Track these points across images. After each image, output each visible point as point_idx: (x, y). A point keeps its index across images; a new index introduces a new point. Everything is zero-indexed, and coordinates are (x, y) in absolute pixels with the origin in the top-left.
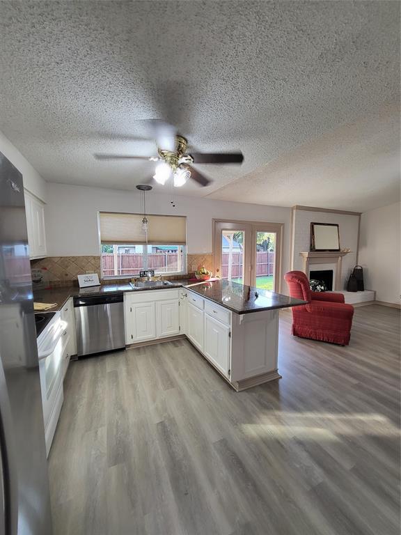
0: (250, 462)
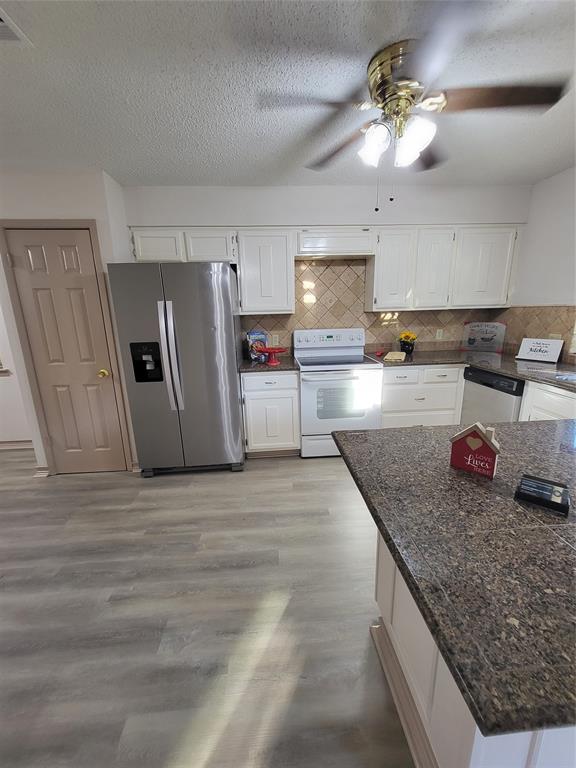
0: (236, 578)
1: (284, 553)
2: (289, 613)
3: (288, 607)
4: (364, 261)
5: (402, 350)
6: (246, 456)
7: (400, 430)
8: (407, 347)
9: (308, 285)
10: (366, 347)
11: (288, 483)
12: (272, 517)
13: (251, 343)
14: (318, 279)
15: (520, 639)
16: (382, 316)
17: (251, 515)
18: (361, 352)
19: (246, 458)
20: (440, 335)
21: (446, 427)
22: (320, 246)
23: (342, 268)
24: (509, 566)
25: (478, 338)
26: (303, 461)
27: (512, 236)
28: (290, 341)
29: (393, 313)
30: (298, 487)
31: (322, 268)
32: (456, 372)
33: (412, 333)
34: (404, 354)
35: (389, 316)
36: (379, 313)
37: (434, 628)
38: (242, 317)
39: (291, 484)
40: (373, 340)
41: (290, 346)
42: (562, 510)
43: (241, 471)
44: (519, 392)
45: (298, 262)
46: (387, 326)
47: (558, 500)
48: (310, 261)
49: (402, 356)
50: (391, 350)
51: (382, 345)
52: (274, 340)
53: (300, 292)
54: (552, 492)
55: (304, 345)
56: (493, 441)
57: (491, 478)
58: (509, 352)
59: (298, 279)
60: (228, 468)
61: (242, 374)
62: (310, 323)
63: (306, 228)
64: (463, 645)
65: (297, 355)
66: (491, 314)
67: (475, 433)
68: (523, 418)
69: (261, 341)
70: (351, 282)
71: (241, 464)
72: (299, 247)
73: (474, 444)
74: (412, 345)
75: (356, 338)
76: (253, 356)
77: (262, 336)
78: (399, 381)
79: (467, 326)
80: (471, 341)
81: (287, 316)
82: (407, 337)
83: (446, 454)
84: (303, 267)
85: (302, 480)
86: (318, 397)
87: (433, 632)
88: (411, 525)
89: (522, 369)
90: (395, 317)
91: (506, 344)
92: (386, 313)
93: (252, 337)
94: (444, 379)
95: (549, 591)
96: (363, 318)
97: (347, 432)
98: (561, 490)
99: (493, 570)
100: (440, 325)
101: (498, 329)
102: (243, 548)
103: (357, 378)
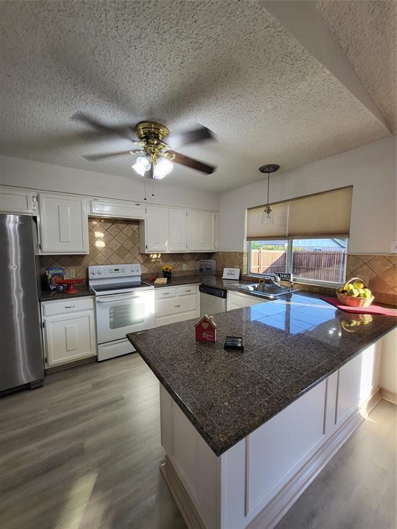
1: (89, 442)
2: (97, 488)
3: (95, 484)
4: (138, 222)
5: (165, 277)
6: (46, 373)
7: (168, 326)
8: (167, 274)
9: (99, 234)
10: (142, 276)
11: (88, 385)
12: (74, 418)
13: (50, 276)
14: (106, 231)
15: (229, 410)
16: (151, 256)
17: (54, 422)
18: (139, 279)
19: (45, 375)
20: (185, 267)
21: (193, 320)
22: (106, 209)
23: (123, 226)
24: (223, 381)
25: (204, 268)
26: (99, 364)
27: (213, 217)
28: (85, 274)
29: (158, 254)
30: (96, 386)
31: (109, 225)
32: (194, 288)
33: (169, 266)
34: (166, 279)
35: (155, 256)
36: (149, 254)
37: (194, 422)
38: (41, 257)
39: (91, 385)
40: (146, 271)
41: (85, 277)
42: (241, 349)
43: (41, 387)
44: (225, 297)
45: (91, 218)
46: (154, 263)
47: (239, 345)
48: (100, 219)
49: (165, 280)
50: (158, 277)
51: (153, 274)
52: (71, 274)
53: (92, 239)
54: (237, 342)
55: (97, 276)
56: (213, 323)
57: (214, 342)
58: (219, 275)
59: (91, 230)
60: (28, 387)
61: (42, 303)
62: (102, 261)
63: (96, 198)
64: (208, 422)
65: (91, 284)
66: (209, 255)
67: (205, 320)
68: (228, 309)
69: (59, 275)
70: (130, 234)
71: (41, 381)
72: (91, 210)
73: (205, 326)
74: (170, 273)
75: (135, 270)
76: (52, 287)
77: (61, 271)
78: (164, 296)
79: (198, 262)
80: (201, 270)
81: (83, 256)
82: (167, 269)
83: (193, 335)
84: (95, 223)
85: (100, 380)
86: (110, 313)
87: (194, 424)
88: (179, 376)
89: (225, 284)
90: (159, 257)
91: (217, 271)
92: (153, 254)
93: (51, 272)
94: (189, 293)
95: (238, 386)
96: (139, 257)
97: (137, 332)
98: (240, 340)
99: (218, 385)
100: (185, 261)
101: (212, 263)
102: (48, 454)
103: (138, 297)
